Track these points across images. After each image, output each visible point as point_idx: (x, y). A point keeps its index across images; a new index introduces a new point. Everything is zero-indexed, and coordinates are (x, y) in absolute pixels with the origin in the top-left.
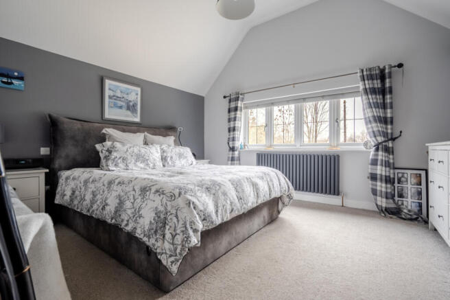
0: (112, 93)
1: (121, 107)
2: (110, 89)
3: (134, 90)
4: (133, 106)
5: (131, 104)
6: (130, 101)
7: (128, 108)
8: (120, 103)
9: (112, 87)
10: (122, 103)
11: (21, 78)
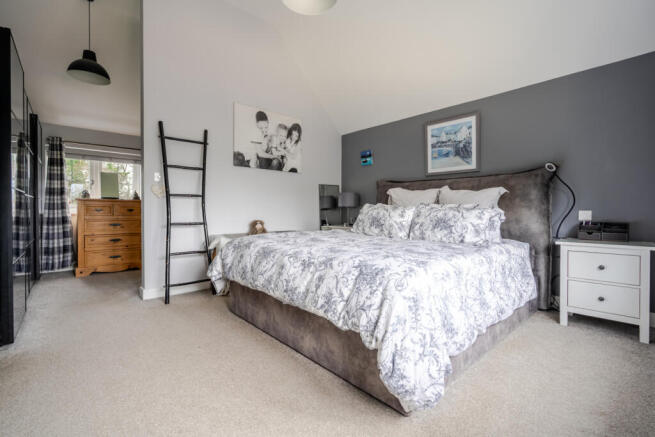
0: (435, 140)
1: (447, 155)
2: (433, 136)
3: (465, 124)
4: (465, 146)
5: (461, 145)
6: (460, 142)
7: (457, 153)
8: (445, 150)
9: (435, 133)
10: (449, 149)
11: (370, 156)
